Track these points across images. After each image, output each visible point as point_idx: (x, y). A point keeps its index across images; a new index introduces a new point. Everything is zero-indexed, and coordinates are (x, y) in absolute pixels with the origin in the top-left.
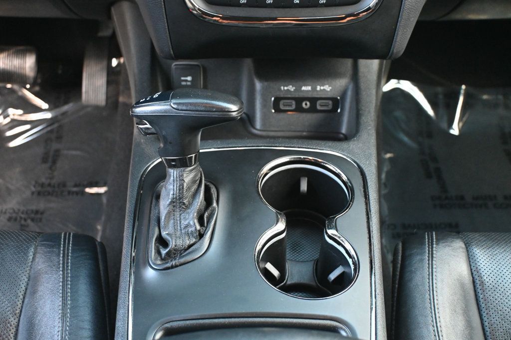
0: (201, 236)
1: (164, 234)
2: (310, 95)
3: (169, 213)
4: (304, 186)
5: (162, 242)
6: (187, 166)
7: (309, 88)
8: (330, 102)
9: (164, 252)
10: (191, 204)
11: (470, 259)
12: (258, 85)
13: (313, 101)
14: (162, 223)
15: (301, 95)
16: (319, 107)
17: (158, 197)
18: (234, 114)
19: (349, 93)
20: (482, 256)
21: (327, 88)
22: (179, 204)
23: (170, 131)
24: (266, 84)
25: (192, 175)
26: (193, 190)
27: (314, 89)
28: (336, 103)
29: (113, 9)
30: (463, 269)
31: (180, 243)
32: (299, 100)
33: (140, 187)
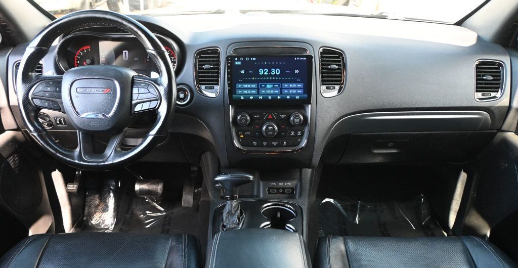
0: (239, 224)
1: (225, 224)
2: (282, 187)
3: (226, 217)
4: (279, 215)
5: (224, 226)
6: (234, 200)
7: (282, 184)
8: (291, 190)
9: (225, 229)
10: (235, 214)
11: (346, 244)
12: (261, 183)
13: (284, 189)
14: (224, 220)
15: (279, 187)
16: (286, 192)
17: (222, 214)
18: (251, 179)
19: (298, 186)
20: (352, 245)
21: (289, 184)
22: (230, 213)
23: (227, 186)
24: (264, 182)
25: (235, 204)
26: (236, 209)
27: (284, 184)
28: (293, 189)
29: (202, 156)
30: (343, 247)
31: (231, 226)
32: (278, 189)
33: (215, 212)
